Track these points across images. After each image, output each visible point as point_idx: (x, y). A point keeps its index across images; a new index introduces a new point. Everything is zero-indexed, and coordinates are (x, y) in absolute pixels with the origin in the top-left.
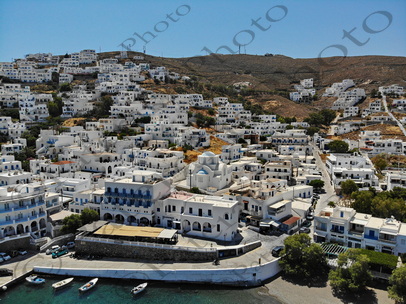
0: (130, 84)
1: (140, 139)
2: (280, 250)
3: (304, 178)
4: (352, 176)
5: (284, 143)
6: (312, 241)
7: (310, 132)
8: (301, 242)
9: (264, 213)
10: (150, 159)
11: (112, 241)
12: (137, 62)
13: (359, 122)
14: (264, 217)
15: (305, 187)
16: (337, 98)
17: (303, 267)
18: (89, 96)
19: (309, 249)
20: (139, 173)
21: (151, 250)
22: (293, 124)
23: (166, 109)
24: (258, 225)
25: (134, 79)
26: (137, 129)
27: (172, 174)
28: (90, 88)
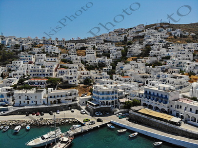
0: (160, 39)
1: (164, 68)
10: (168, 79)
11: (146, 117)
12: (165, 28)
18: (140, 47)
20: (162, 85)
21: (166, 126)
23: (179, 52)
25: (163, 37)
26: (163, 63)
27: (181, 88)
28: (140, 43)
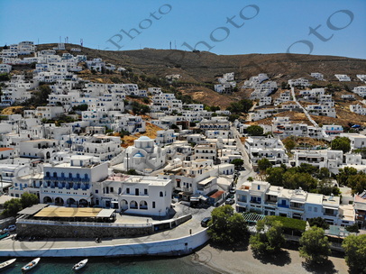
0: (67, 74)
1: (78, 126)
2: (208, 221)
3: (227, 157)
4: (267, 155)
5: (210, 128)
6: (235, 211)
7: (232, 119)
8: (226, 212)
9: (194, 189)
10: (87, 145)
11: (52, 223)
12: (75, 54)
13: (272, 110)
14: (194, 193)
15: (228, 165)
16: (253, 90)
17: (227, 235)
18: (27, 86)
19: (232, 218)
20: (76, 158)
21: (90, 228)
22: (217, 112)
23: (103, 98)
24: (189, 200)
25: (72, 69)
26: (75, 116)
27: (109, 158)
28: (28, 78)
